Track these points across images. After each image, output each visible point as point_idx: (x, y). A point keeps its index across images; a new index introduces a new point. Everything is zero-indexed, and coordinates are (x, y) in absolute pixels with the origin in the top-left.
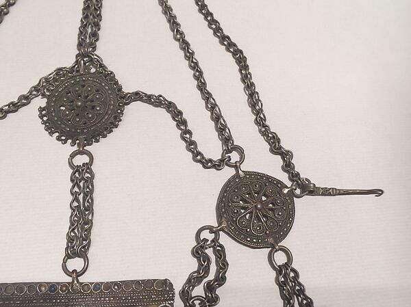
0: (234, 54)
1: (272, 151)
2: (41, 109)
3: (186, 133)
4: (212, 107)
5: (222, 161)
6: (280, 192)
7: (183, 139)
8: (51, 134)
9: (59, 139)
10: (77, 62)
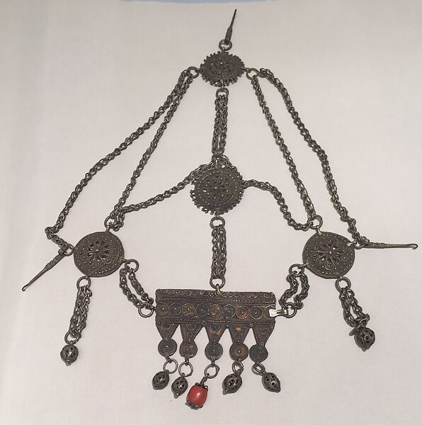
0: (318, 153)
1: (342, 219)
2: (192, 192)
3: (284, 208)
4: (302, 190)
5: (307, 225)
6: (346, 245)
7: (282, 211)
8: (198, 207)
9: (203, 210)
10: (213, 161)
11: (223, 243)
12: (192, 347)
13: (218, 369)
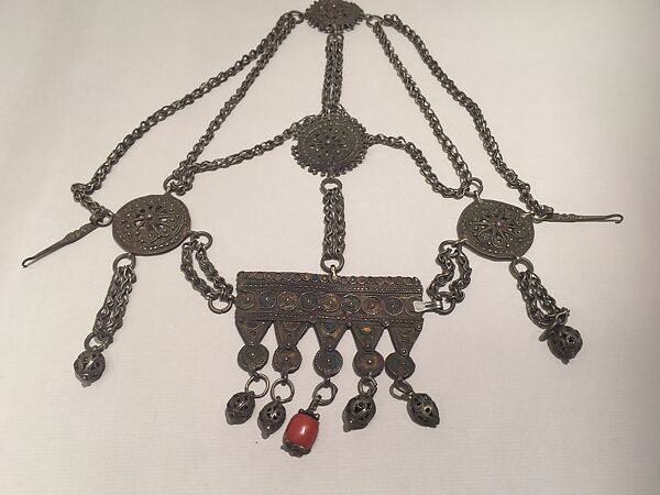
2: (293, 148)
4: (449, 149)
5: (461, 190)
6: (520, 217)
7: (423, 173)
8: (303, 167)
9: (310, 171)
11: (340, 212)
12: (293, 355)
13: (335, 390)
